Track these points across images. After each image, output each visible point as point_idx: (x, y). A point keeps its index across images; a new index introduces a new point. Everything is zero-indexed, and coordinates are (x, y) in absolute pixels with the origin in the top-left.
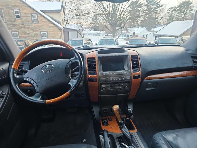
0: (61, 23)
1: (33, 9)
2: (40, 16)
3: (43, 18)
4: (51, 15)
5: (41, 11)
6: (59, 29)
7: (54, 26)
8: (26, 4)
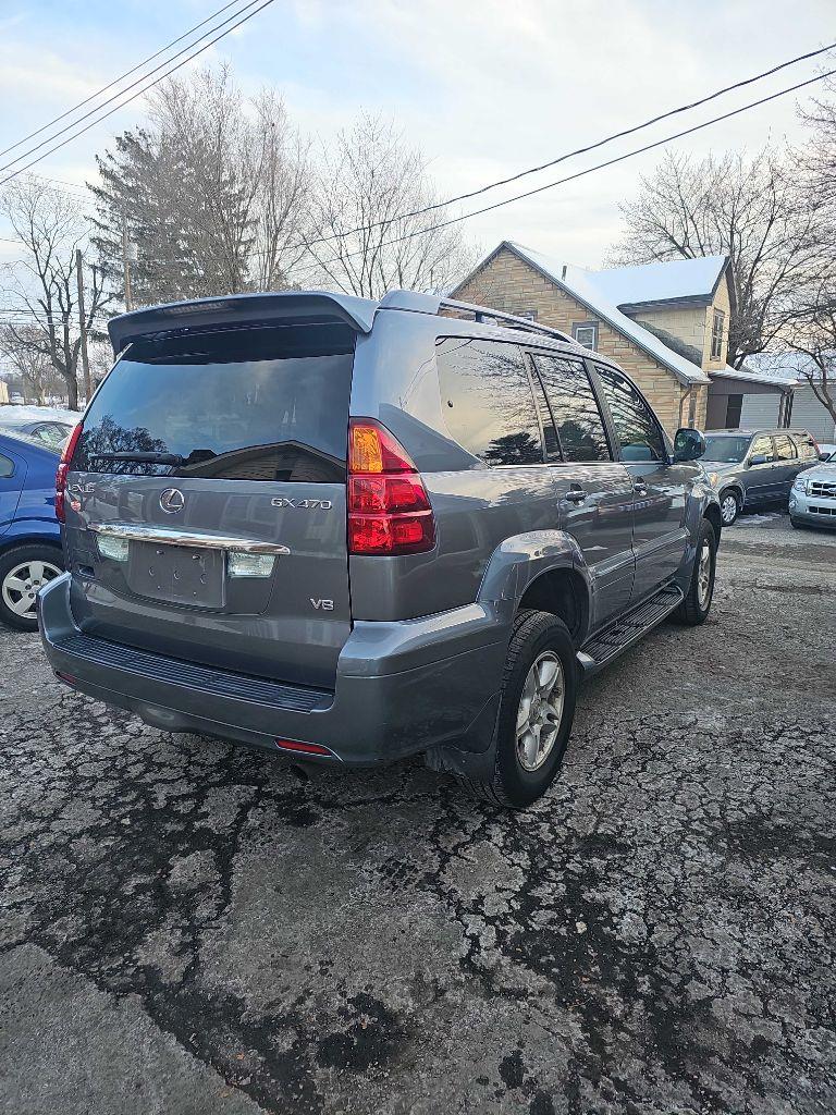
0: (700, 354)
1: (587, 308)
2: (608, 331)
3: (617, 339)
4: (660, 323)
5: (619, 308)
6: (682, 386)
7: (659, 371)
8: (562, 288)
